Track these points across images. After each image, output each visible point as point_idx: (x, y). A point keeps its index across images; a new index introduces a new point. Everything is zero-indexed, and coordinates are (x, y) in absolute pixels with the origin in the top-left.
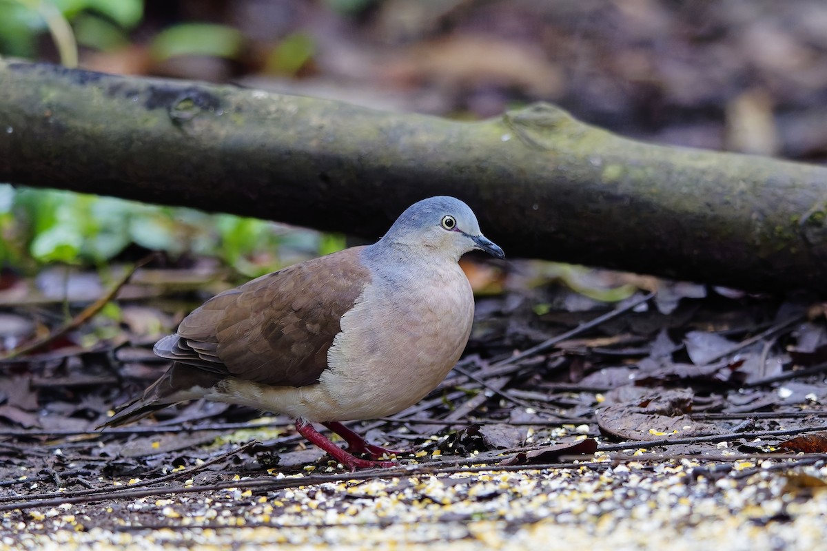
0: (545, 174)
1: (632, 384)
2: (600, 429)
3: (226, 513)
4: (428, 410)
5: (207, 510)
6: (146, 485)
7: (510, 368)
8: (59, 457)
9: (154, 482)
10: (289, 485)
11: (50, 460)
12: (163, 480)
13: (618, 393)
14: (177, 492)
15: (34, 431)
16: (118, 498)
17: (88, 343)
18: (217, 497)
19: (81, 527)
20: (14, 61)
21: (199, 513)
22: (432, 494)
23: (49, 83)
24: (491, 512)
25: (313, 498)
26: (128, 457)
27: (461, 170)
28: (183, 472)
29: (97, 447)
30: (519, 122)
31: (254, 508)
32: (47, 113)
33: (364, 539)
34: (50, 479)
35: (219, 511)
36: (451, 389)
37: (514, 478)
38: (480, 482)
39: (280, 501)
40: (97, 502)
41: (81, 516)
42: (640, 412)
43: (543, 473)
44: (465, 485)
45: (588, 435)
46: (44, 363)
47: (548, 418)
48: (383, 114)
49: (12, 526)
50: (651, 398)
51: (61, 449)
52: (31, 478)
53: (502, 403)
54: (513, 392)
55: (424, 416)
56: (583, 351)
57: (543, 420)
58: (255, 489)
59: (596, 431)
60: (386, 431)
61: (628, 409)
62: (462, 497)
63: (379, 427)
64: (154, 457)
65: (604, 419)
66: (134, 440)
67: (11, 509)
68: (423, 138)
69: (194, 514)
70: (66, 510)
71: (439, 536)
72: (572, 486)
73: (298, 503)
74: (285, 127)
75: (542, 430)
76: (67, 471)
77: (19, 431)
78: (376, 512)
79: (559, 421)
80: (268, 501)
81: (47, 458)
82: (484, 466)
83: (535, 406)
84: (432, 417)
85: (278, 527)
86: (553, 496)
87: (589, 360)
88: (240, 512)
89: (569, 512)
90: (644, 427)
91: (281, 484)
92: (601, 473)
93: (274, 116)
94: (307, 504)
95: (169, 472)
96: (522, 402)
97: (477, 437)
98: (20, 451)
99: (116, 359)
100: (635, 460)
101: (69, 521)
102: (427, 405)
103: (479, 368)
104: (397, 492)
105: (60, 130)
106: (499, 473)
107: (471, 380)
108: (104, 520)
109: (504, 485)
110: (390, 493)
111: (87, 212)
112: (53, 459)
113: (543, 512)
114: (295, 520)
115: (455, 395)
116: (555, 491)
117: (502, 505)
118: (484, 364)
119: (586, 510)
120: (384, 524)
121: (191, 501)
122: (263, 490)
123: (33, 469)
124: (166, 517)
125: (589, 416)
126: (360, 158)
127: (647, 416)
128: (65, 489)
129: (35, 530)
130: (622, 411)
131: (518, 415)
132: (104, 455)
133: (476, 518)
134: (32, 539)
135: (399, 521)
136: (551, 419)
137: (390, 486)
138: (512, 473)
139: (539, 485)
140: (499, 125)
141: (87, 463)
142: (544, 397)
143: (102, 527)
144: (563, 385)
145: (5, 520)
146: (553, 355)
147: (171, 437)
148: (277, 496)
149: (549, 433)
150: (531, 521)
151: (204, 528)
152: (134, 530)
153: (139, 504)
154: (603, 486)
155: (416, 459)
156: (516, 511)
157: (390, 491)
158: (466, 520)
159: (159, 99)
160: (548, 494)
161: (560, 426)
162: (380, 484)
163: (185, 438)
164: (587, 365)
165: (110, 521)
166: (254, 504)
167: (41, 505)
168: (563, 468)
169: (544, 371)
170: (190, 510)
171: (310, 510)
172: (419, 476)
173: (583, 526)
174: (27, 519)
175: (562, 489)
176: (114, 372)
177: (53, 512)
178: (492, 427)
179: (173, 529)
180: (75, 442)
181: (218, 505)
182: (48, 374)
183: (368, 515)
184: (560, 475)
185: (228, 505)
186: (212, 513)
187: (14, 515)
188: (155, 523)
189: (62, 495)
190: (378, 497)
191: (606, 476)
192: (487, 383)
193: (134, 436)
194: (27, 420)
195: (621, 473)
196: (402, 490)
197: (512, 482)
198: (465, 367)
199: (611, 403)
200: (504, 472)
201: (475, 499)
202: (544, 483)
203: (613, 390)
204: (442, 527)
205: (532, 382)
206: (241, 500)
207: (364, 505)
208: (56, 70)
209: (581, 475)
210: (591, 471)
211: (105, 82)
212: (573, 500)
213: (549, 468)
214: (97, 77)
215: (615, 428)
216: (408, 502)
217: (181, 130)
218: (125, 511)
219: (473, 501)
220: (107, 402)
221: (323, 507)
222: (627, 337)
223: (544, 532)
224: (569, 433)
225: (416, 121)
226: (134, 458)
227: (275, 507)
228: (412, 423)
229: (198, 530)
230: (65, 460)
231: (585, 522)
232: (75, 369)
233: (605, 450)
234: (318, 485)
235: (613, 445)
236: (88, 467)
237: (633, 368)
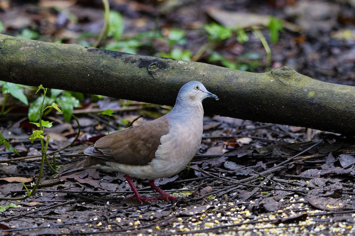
0: (286, 95)
1: (319, 176)
7: (275, 170)
23: (103, 57)
27: (255, 92)
30: (277, 74)
32: (102, 68)
53: (271, 183)
54: (275, 179)
68: (241, 80)
87: (303, 165)
96: (279, 184)
105: (107, 75)
140: (269, 75)
142: (287, 181)
144: (294, 176)
159: (144, 64)
164: (303, 168)
169: (287, 170)
203: (312, 179)
211: (124, 56)
214: (120, 54)
217: (152, 76)
222: (317, 155)
237: (320, 169)
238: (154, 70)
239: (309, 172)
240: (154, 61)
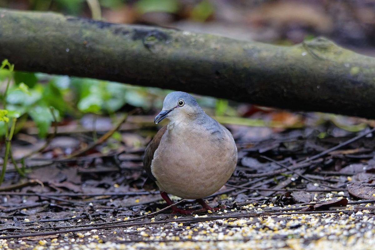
0: (323, 71)
1: (365, 172)
2: (349, 194)
3: (171, 234)
4: (267, 184)
5: (161, 233)
6: (132, 220)
7: (306, 164)
8: (91, 207)
9: (136, 219)
10: (201, 220)
11: (87, 208)
12: (141, 218)
13: (358, 176)
14: (147, 224)
15: (79, 194)
16: (120, 227)
17: (105, 151)
18: (166, 226)
19: (101, 241)
20: (69, 17)
21: (158, 234)
22: (269, 225)
23: (86, 28)
24: (297, 234)
25: (212, 227)
26: (124, 207)
27: (282, 69)
28: (150, 214)
29: (109, 202)
30: (311, 46)
31: (184, 232)
32: (85, 42)
33: (236, 247)
34: (87, 217)
35: (167, 233)
36: (278, 175)
37: (308, 217)
38: (292, 219)
39: (196, 228)
40: (109, 228)
41: (102, 235)
42: (368, 186)
43: (322, 215)
44: (285, 221)
45: (344, 197)
46: (84, 161)
47: (324, 188)
48: (245, 43)
49: (69, 240)
50: (373, 179)
51: (92, 203)
52: (78, 216)
53: (302, 181)
54: (307, 176)
55: (265, 187)
56: (341, 156)
57: (322, 189)
58: (184, 222)
59: (347, 194)
60: (247, 194)
61: (363, 184)
62: (283, 227)
63: (244, 192)
64: (136, 207)
65: (351, 189)
66: (127, 198)
67: (68, 232)
68: (264, 54)
69: (155, 235)
70: (94, 232)
71: (272, 246)
72: (335, 222)
73: (205, 229)
74: (198, 49)
75: (321, 194)
76: (95, 214)
77: (72, 194)
78: (242, 234)
79: (330, 189)
80: (191, 228)
81: (85, 207)
82: (293, 211)
83: (318, 182)
84: (269, 188)
85: (196, 241)
86: (326, 226)
87: (345, 160)
88: (177, 234)
89: (334, 234)
90: (370, 193)
91: (197, 220)
92: (350, 215)
93: (193, 43)
94: (209, 230)
95: (143, 214)
96: (312, 181)
97: (290, 198)
98: (73, 203)
99: (119, 159)
100: (366, 209)
101: (96, 238)
102: (267, 182)
103: (292, 164)
104: (252, 224)
105: (92, 50)
106: (301, 215)
107: (288, 170)
108: (112, 237)
109: (303, 221)
110: (249, 225)
111: (105, 89)
112: (88, 208)
113: (322, 234)
114: (203, 238)
115: (280, 177)
116: (327, 224)
117: (302, 231)
118: (294, 162)
119: (342, 233)
120: (246, 240)
121: (154, 228)
122: (188, 223)
123: (79, 213)
124: (142, 236)
125: (344, 187)
126: (235, 64)
127: (371, 187)
128: (94, 222)
129: (80, 242)
130: (360, 185)
131: (310, 187)
132: (113, 205)
133: (290, 237)
134: (78, 247)
135: (253, 238)
136: (326, 189)
137: (249, 221)
138: (307, 215)
139: (320, 221)
140: (301, 48)
141: (105, 210)
142: (322, 178)
143: (112, 241)
144: (332, 172)
145: (65, 237)
146: (327, 158)
147: (144, 197)
148: (195, 226)
149: (325, 195)
150: (316, 239)
151: (160, 242)
152: (126, 242)
153: (129, 230)
154: (350, 222)
155: (261, 208)
156: (309, 234)
157: (249, 224)
158: (285, 238)
159: (138, 35)
160: (324, 225)
161: (330, 192)
162: (244, 220)
163: (151, 198)
164: (343, 163)
165: (115, 238)
166: (184, 230)
167: (82, 230)
168: (331, 213)
169: (323, 166)
170: (153, 233)
171: (211, 233)
172: (263, 216)
173: (340, 241)
174: (76, 237)
175: (331, 223)
176: (118, 166)
177: (88, 234)
178: (298, 192)
179: (145, 242)
180: (99, 199)
181: (167, 230)
182: (86, 166)
183: (238, 236)
184: (330, 216)
185: (172, 230)
186: (164, 234)
187: (70, 235)
188: (137, 239)
189: (92, 225)
190: (243, 227)
191: (352, 217)
192: (296, 171)
193: (127, 197)
194: (76, 188)
195: (359, 215)
196: (254, 223)
197: (307, 219)
198: (285, 164)
199: (354, 181)
200: (304, 215)
201: (289, 228)
202: (322, 220)
203: (355, 175)
204: (274, 242)
205: (316, 171)
206: (178, 228)
207: (236, 231)
208: (89, 22)
209: (340, 216)
210: (345, 214)
211: (113, 27)
212: (336, 229)
213: (324, 213)
214: (109, 25)
215: (357, 193)
216: (257, 229)
217: (150, 51)
218: (123, 233)
219: (288, 229)
220: (114, 180)
221: (217, 232)
222: (362, 149)
223: (322, 244)
224: (334, 195)
225: (261, 46)
226: (127, 207)
227: (194, 231)
228: (260, 190)
229: (157, 243)
230: (94, 208)
231: (342, 239)
232: (99, 164)
233: (351, 204)
234: (214, 221)
235: (355, 202)
236: (105, 211)
237: (365, 164)
238: (152, 43)
239: (352, 168)
240: (153, 31)
